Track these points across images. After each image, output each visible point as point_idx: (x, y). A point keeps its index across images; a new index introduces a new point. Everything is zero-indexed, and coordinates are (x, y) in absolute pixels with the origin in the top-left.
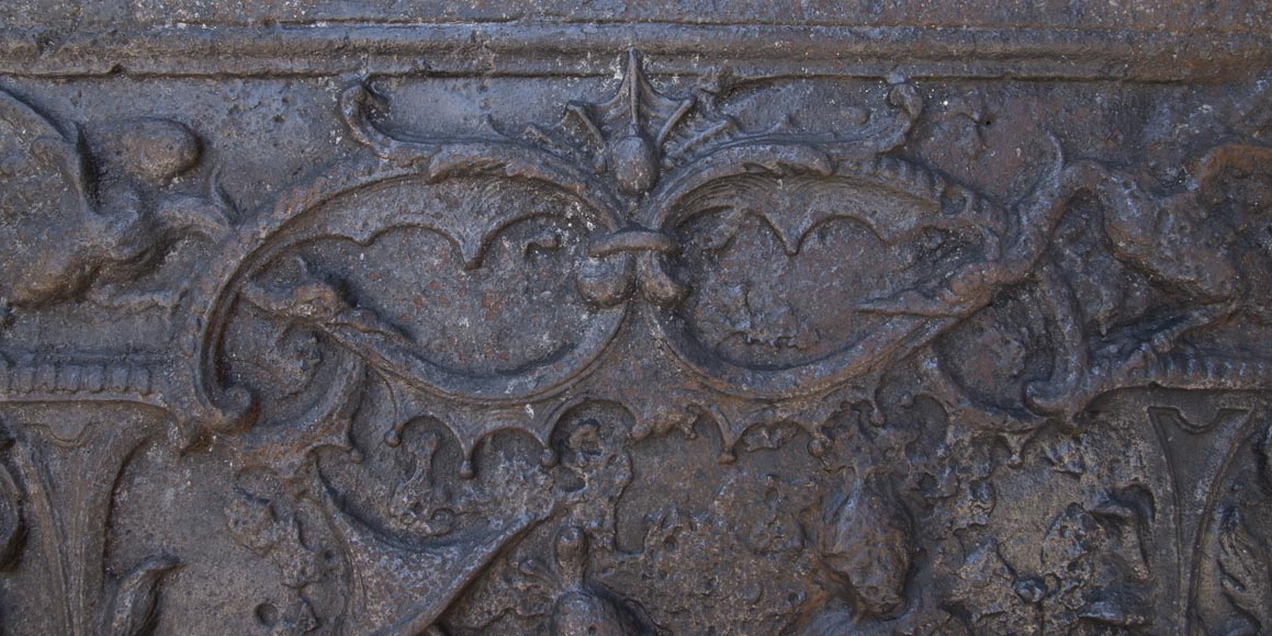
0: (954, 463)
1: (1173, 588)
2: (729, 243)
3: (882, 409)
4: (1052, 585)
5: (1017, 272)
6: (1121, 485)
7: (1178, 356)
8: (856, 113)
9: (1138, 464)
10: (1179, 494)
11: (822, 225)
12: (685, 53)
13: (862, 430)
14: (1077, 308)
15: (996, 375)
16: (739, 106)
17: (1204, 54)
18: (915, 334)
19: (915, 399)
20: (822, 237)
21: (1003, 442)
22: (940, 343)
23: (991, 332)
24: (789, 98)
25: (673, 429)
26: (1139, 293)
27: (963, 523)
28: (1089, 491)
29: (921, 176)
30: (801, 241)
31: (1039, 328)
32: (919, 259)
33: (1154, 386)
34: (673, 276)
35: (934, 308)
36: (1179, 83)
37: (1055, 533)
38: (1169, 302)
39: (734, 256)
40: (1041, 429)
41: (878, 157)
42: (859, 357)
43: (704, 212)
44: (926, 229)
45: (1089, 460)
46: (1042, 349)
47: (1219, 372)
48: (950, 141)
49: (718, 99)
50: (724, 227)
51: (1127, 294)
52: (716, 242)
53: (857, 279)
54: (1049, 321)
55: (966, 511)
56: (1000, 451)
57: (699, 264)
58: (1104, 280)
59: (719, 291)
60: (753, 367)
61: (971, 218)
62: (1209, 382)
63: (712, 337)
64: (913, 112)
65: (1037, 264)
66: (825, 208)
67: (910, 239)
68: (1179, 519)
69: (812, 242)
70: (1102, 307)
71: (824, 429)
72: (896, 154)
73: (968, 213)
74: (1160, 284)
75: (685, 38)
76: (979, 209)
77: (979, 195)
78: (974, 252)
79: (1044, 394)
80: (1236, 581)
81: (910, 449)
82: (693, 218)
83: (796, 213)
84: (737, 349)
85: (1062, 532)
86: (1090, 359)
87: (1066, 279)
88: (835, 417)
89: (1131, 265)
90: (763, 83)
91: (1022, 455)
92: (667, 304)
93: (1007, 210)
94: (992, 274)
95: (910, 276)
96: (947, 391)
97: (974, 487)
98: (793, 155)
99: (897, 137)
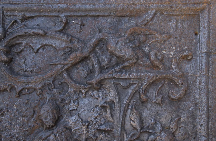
0: (70, 96)
1: (118, 122)
2: (22, 51)
3: (54, 85)
4: (91, 123)
5: (85, 54)
6: (108, 100)
7: (120, 71)
8: (53, 24)
9: (112, 95)
10: (120, 102)
11: (43, 46)
12: (14, 10)
13: (49, 89)
14: (99, 62)
15: (81, 78)
17: (131, 9)
18: (62, 68)
19: (62, 83)
20: (43, 49)
21: (80, 91)
22: (68, 70)
23: (80, 68)
24: (39, 21)
25: (5, 90)
26: (114, 59)
27: (70, 109)
28: (101, 102)
29: (66, 36)
30: (38, 50)
31: (91, 68)
32: (65, 54)
33: (114, 78)
34: (6, 56)
35: (66, 62)
36: (127, 16)
37: (92, 111)
38: (120, 60)
39: (23, 53)
40: (90, 88)
41: (56, 32)
42: (49, 74)
43: (17, 44)
44: (67, 47)
45: (100, 95)
46: (91, 73)
47: (129, 74)
48: (74, 29)
49: (22, 21)
50: (21, 48)
51: (111, 60)
52: (19, 50)
53: (50, 58)
54: (93, 65)
55: (72, 106)
56: (80, 94)
57: (14, 55)
58: (106, 57)
59: (19, 62)
60: (25, 76)
61: (76, 44)
62: (127, 76)
63: (16, 70)
64: (64, 22)
65: (90, 52)
66: (44, 43)
67: (63, 49)
68: (120, 107)
69: (41, 50)
70: (105, 63)
71: (40, 89)
72: (61, 31)
73: (76, 43)
74: (118, 57)
75: (13, 7)
76: (78, 42)
77: (79, 40)
78: (76, 51)
79: (90, 80)
80: (133, 121)
81: (60, 94)
82: (13, 45)
83: (37, 43)
84: (23, 73)
85: (94, 111)
86: (101, 72)
87: (97, 57)
88: (43, 86)
89: (112, 54)
90: (32, 18)
91: (86, 94)
92: (6, 62)
93: (84, 43)
94: (78, 54)
95: (63, 57)
96: (68, 80)
97: (74, 101)
98: (36, 31)
99: (61, 28)
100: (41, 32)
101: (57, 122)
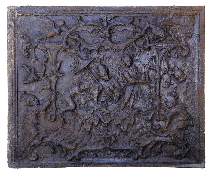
0: (136, 53)
1: (158, 66)
2: (115, 32)
3: (129, 48)
4: (146, 65)
5: (142, 34)
6: (153, 56)
7: (158, 42)
8: (127, 20)
9: (155, 54)
10: (158, 56)
11: (124, 30)
12: (111, 14)
13: (127, 50)
14: (149, 38)
15: (141, 45)
16: (116, 19)
17: (162, 13)
18: (132, 40)
19: (133, 47)
20: (124, 31)
21: (141, 51)
22: (135, 41)
23: (140, 41)
24: (121, 18)
25: (109, 49)
26: (155, 37)
27: (137, 59)
28: (150, 56)
29: (133, 26)
30: (121, 32)
31: (145, 40)
32: (133, 33)
33: (156, 46)
34: (109, 34)
35: (134, 38)
36: (161, 16)
37: (146, 60)
38: (158, 38)
39: (115, 33)
40: (145, 50)
41: (129, 23)
42: (127, 43)
43: (112, 29)
44: (134, 31)
45: (150, 53)
46: (145, 43)
47: (162, 44)
48: (136, 22)
49: (114, 18)
50: (114, 30)
51: (154, 37)
52: (113, 32)
53: (127, 35)
54: (146, 39)
55: (138, 58)
56: (141, 52)
57: (112, 34)
58: (151, 36)
59: (114, 37)
60: (117, 43)
62: (161, 45)
63: (113, 41)
64: (132, 19)
65: (144, 34)
66: (124, 29)
67: (132, 31)
68: (159, 59)
69: (123, 32)
70: (151, 39)
71: (123, 49)
72: (131, 23)
73: (138, 29)
74: (157, 36)
75: (110, 12)
76: (139, 28)
77: (139, 27)
78: (138, 33)
79: (145, 46)
80: (165, 65)
81: (132, 52)
82: (111, 29)
83: (121, 29)
84: (115, 42)
85: (147, 60)
86: (149, 43)
87: (148, 35)
88: (124, 48)
89: (154, 34)
90: (118, 17)
91: (143, 52)
92: (109, 37)
93: (141, 29)
94: (139, 34)
95: (132, 35)
96: (135, 46)
97: (138, 55)
98: (120, 24)
99: (131, 22)
100: (123, 24)
101: (131, 64)
